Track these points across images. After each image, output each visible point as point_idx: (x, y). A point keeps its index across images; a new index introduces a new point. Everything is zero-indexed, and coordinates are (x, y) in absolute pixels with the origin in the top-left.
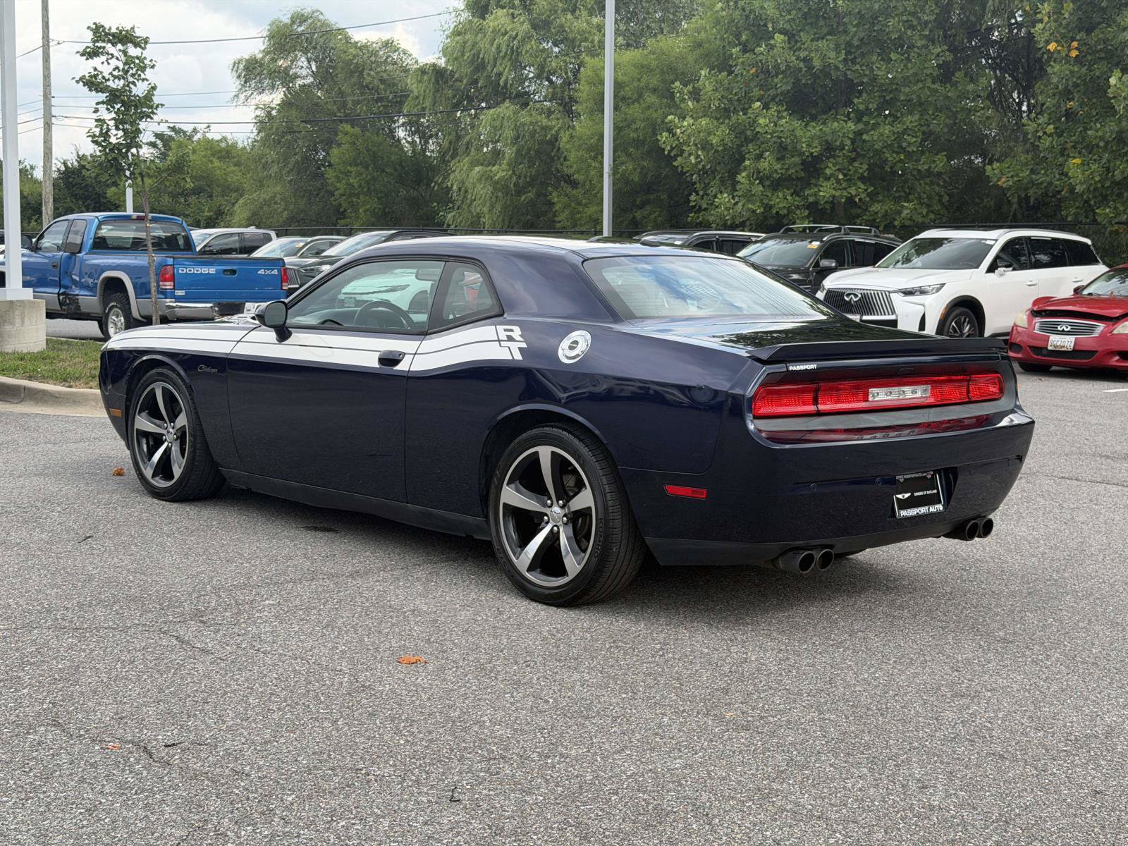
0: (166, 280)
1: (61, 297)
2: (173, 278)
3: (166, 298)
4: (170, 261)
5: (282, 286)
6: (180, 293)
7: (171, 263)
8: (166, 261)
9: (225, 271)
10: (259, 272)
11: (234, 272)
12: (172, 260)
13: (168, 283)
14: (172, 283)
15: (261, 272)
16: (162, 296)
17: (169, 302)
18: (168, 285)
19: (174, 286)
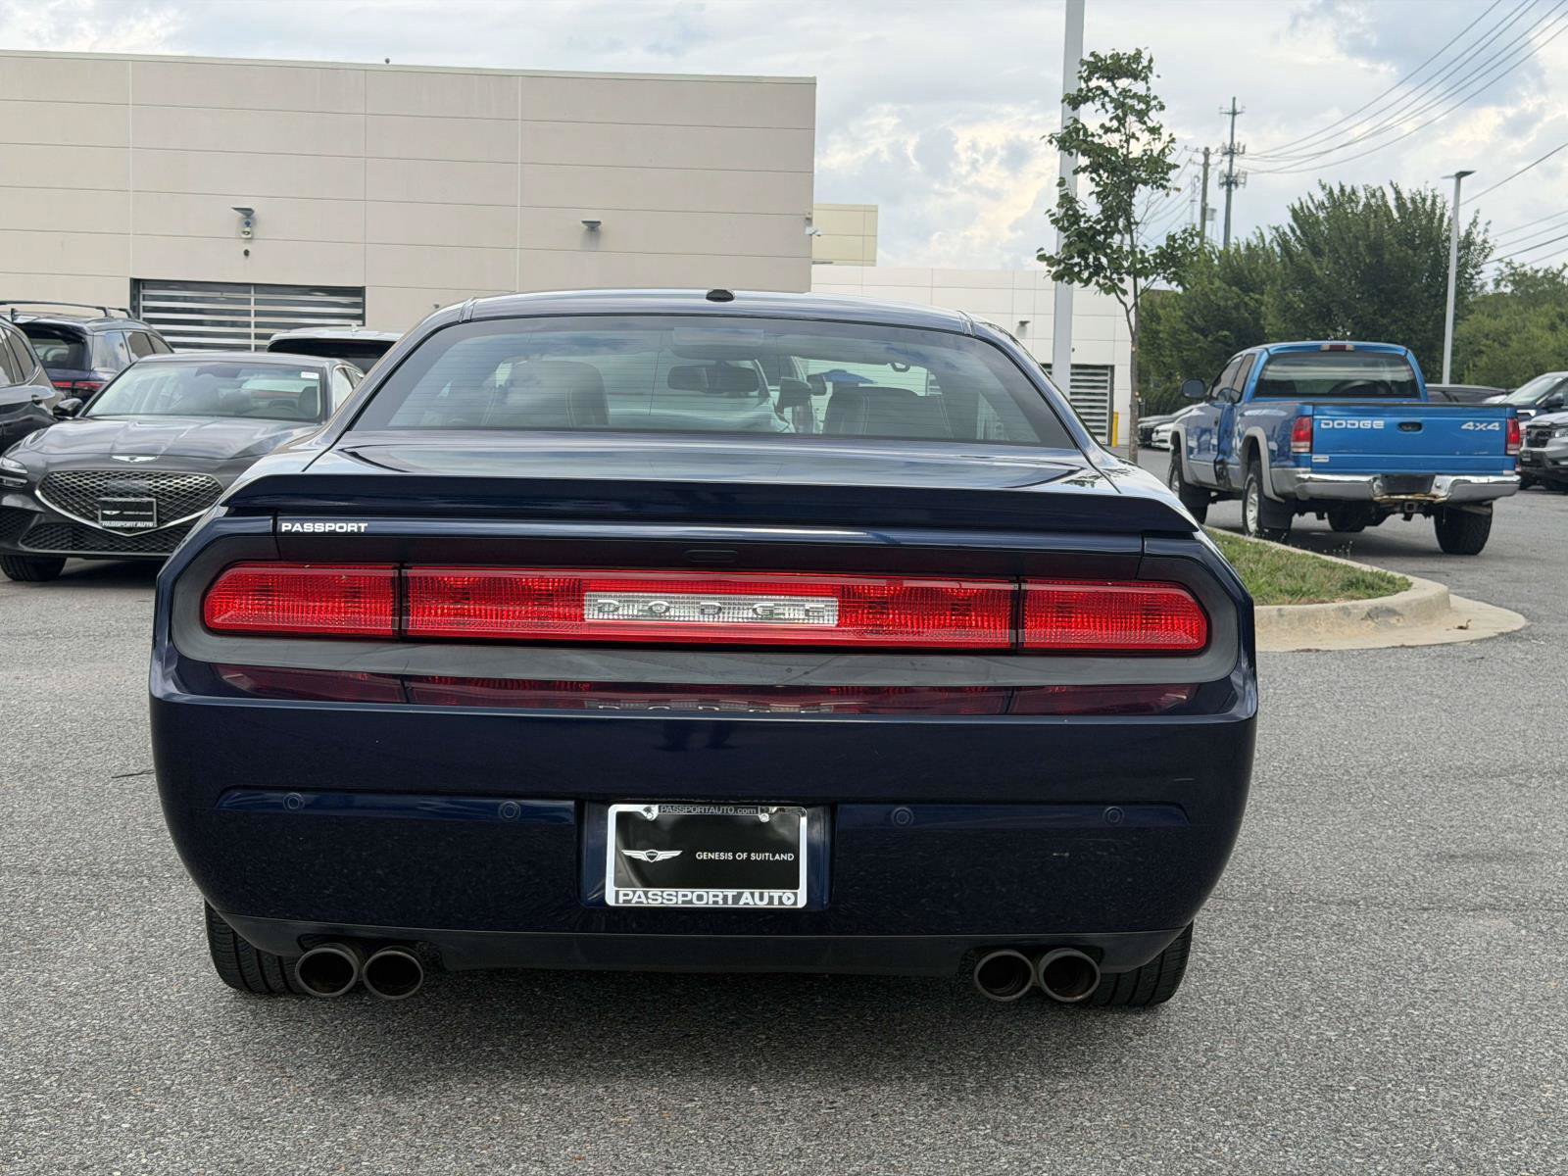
0: (1298, 439)
1: (1218, 467)
2: (1310, 437)
3: (1298, 466)
4: (1309, 410)
5: (1506, 448)
6: (1321, 458)
7: (1310, 413)
8: (1302, 410)
9: (1401, 425)
10: (1464, 427)
11: (1418, 426)
12: (1311, 407)
13: (1302, 444)
14: (1308, 444)
15: (1469, 426)
16: (1292, 463)
17: (1304, 474)
18: (1302, 447)
19: (1311, 447)
